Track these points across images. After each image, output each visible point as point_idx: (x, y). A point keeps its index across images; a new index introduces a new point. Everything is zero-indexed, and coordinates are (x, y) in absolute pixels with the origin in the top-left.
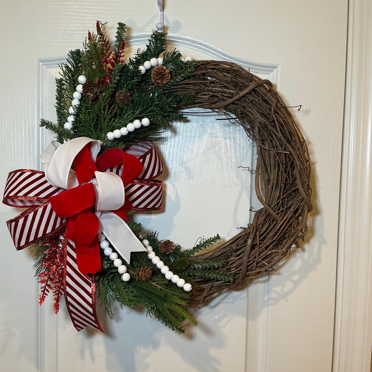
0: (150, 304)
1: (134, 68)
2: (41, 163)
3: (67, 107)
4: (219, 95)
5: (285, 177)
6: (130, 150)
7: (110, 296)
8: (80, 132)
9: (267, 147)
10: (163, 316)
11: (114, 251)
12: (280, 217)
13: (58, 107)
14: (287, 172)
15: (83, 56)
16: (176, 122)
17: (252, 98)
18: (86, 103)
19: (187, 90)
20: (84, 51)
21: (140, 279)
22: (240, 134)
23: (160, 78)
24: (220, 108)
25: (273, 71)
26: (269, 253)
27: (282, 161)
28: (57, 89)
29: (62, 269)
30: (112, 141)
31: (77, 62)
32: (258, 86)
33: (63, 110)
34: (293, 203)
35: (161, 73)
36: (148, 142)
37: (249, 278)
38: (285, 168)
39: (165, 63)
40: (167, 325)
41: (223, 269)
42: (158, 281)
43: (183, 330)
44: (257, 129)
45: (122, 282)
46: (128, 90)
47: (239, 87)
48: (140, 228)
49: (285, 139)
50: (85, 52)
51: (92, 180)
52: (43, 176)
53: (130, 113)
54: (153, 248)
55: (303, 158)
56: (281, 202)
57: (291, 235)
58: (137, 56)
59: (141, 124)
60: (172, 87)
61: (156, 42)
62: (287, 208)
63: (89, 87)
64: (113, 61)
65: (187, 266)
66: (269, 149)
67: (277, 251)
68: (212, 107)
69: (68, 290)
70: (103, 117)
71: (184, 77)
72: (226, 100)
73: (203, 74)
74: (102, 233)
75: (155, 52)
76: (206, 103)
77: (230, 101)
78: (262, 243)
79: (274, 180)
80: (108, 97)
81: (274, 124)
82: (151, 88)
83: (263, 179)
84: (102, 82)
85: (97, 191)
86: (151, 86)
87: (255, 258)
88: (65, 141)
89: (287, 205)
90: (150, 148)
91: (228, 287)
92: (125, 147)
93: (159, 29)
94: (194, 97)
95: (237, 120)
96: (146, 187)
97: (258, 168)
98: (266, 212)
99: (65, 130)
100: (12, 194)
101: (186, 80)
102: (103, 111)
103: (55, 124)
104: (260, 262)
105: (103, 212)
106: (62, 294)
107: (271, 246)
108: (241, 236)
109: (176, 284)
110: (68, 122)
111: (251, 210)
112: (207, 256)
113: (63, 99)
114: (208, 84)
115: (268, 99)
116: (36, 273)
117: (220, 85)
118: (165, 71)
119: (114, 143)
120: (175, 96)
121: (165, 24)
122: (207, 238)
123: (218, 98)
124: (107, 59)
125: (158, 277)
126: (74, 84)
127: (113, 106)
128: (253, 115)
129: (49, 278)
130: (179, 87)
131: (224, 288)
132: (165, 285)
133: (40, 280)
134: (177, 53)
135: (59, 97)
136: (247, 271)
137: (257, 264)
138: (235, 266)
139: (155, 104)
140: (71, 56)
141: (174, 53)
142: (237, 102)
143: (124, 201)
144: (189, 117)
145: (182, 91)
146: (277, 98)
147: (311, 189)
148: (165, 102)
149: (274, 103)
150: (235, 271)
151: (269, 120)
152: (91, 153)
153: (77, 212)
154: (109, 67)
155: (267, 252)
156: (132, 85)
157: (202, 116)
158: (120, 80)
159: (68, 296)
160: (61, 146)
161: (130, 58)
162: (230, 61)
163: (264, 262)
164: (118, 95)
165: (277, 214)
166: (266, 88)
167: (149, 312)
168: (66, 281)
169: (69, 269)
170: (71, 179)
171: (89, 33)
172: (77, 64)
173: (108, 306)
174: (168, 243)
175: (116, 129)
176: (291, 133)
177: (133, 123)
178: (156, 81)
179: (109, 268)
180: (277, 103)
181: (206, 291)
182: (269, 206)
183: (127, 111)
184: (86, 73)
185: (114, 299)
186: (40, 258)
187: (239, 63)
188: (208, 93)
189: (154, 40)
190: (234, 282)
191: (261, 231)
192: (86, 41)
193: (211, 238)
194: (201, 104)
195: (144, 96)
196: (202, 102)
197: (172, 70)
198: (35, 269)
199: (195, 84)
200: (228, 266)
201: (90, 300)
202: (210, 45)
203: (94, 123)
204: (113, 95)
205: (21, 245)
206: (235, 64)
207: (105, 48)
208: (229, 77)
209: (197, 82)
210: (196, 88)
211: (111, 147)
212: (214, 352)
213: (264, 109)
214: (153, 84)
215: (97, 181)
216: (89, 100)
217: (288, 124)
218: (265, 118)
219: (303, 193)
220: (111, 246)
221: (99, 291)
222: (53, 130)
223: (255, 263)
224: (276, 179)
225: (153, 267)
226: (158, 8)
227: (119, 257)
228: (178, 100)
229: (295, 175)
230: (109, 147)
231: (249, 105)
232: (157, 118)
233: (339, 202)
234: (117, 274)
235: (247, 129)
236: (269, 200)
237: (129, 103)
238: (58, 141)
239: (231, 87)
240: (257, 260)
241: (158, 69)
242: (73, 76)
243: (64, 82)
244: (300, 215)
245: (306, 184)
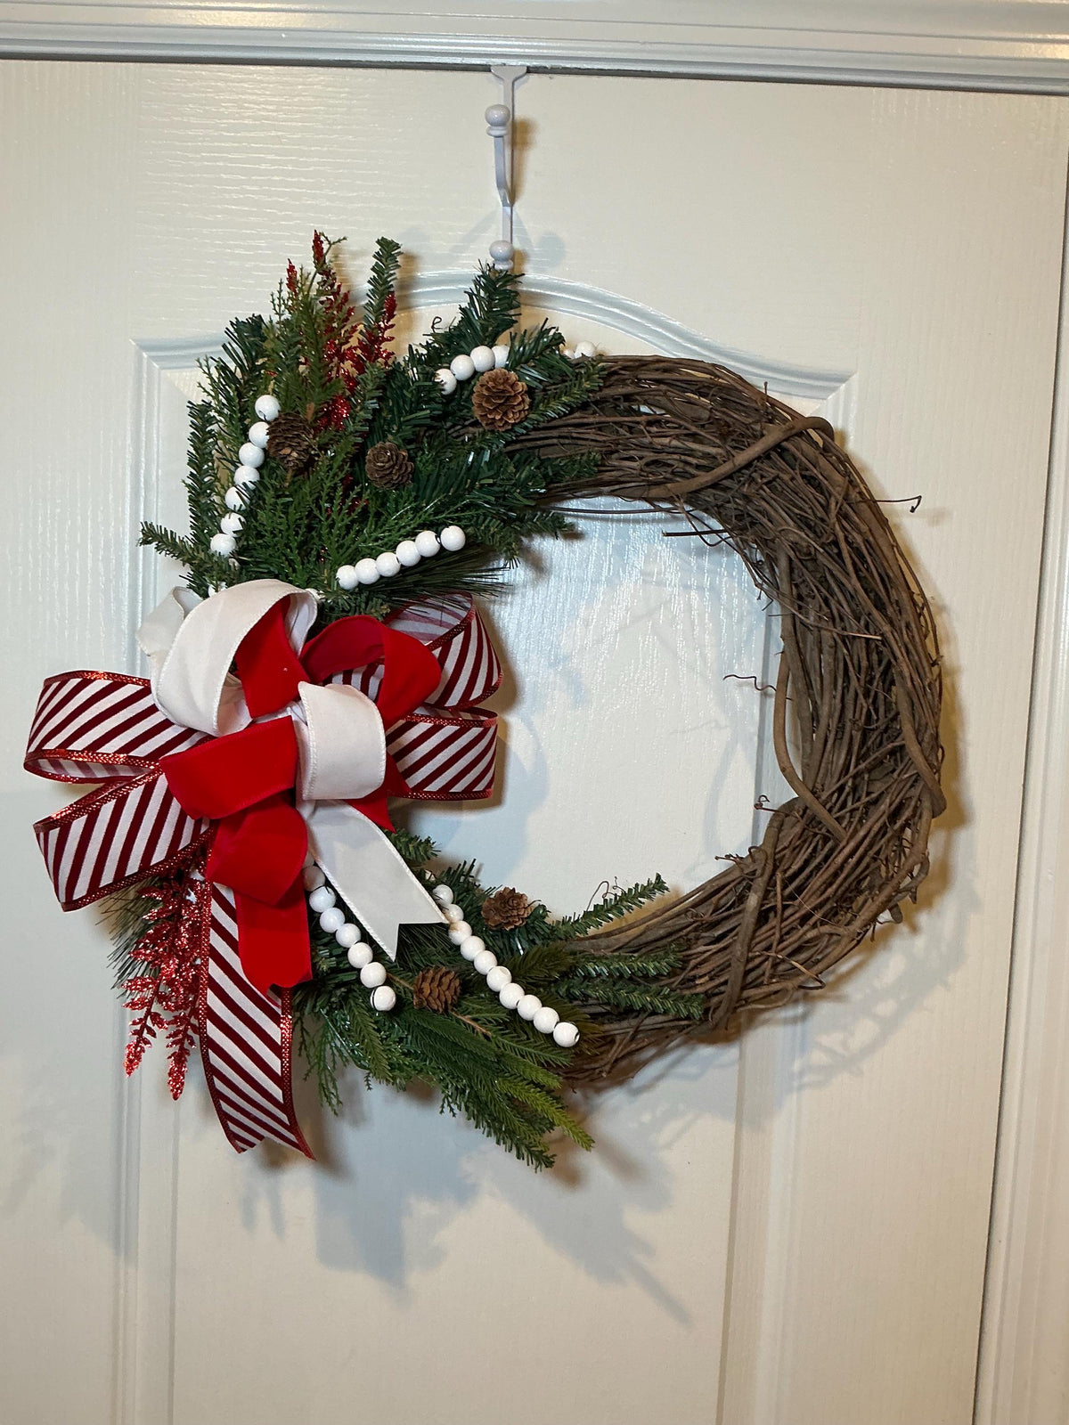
0: (453, 1078)
1: (421, 376)
2: (139, 654)
3: (219, 486)
4: (673, 459)
5: (865, 711)
6: (404, 619)
7: (335, 1051)
8: (257, 564)
9: (811, 620)
10: (489, 1115)
11: (350, 918)
12: (845, 828)
13: (194, 488)
14: (872, 694)
15: (272, 336)
16: (542, 536)
17: (773, 471)
18: (277, 476)
19: (580, 442)
20: (275, 322)
21: (425, 1004)
22: (730, 575)
23: (498, 407)
24: (677, 499)
25: (834, 389)
26: (810, 935)
27: (856, 662)
28: (192, 433)
29: (196, 967)
30: (352, 594)
31: (254, 354)
32: (792, 436)
33: (210, 495)
34: (886, 789)
35: (503, 391)
36: (458, 597)
37: (749, 1007)
38: (866, 682)
39: (516, 361)
40: (502, 1142)
41: (672, 980)
42: (479, 1011)
43: (547, 1157)
44: (783, 563)
45: (372, 1010)
46: (403, 440)
47: (735, 437)
48: (429, 853)
49: (869, 598)
50: (278, 326)
51: (289, 709)
52: (146, 691)
53: (407, 511)
54: (464, 910)
55: (922, 655)
56: (850, 784)
57: (878, 882)
58: (430, 339)
59: (440, 543)
60: (532, 433)
61: (491, 299)
62: (868, 801)
63: (288, 430)
64: (359, 352)
65: (564, 969)
66: (820, 625)
67: (833, 931)
68: (650, 496)
69: (213, 1031)
70: (327, 519)
71: (568, 406)
72: (693, 476)
73: (628, 398)
74: (316, 864)
75: (484, 329)
76: (633, 484)
77: (705, 478)
78: (788, 906)
79: (830, 716)
80: (344, 460)
81: (836, 551)
82: (471, 436)
83: (797, 713)
84: (327, 417)
85: (303, 743)
86: (471, 429)
87: (768, 948)
88: (211, 591)
89: (868, 794)
90: (464, 614)
91: (685, 1031)
92: (389, 610)
93: (498, 259)
94: (596, 466)
95: (726, 535)
96: (449, 730)
97: (783, 681)
98: (804, 812)
99: (213, 555)
100: (52, 745)
101: (577, 415)
102: (326, 502)
103: (185, 539)
104: (783, 961)
105: (320, 804)
106: (192, 1043)
107: (818, 916)
108: (729, 883)
109: (532, 1022)
110: (221, 532)
111: (758, 806)
112: (623, 938)
113: (210, 464)
114: (642, 427)
115: (821, 477)
116: (119, 978)
117: (678, 431)
118: (513, 385)
119: (356, 599)
120: (542, 462)
121: (517, 245)
122: (627, 883)
123: (670, 470)
124: (343, 347)
125: (480, 998)
126: (241, 420)
127: (357, 489)
128: (771, 522)
129: (156, 993)
130: (555, 433)
131: (673, 1035)
132: (499, 1024)
133: (129, 1001)
134: (551, 333)
135: (196, 459)
136: (743, 988)
137: (775, 966)
138: (709, 972)
139: (482, 485)
140: (236, 334)
141: (543, 332)
142: (727, 483)
143: (383, 774)
144: (582, 525)
145: (562, 445)
146: (847, 474)
147: (942, 748)
148: (511, 479)
149: (838, 489)
150: (709, 986)
151: (823, 540)
152: (289, 624)
153: (244, 805)
154: (348, 372)
155: (805, 934)
156: (415, 426)
157: (619, 521)
158: (381, 409)
159: (210, 1051)
160: (200, 607)
161: (410, 347)
162: (709, 357)
163: (794, 963)
164: (374, 455)
165: (837, 819)
166: (816, 443)
167: (450, 1100)
168: (206, 1004)
169: (215, 971)
170: (227, 702)
171: (291, 269)
172: (252, 360)
173: (329, 1078)
174: (510, 899)
175: (363, 557)
176: (886, 579)
177: (414, 540)
178: (486, 415)
179: (334, 971)
180: (848, 487)
181: (620, 1045)
182: (814, 793)
183: (397, 504)
184: (279, 387)
185: (347, 1060)
186: (130, 932)
187: (733, 363)
188: (640, 454)
189: (482, 293)
190: (704, 1020)
191: (790, 867)
192: (280, 292)
193: (637, 885)
194: (617, 487)
195: (450, 458)
196: (622, 479)
197: (535, 384)
198: (115, 963)
199: (601, 427)
200: (686, 971)
201: (275, 1063)
202: (651, 310)
203: (299, 538)
204: (358, 457)
205: (76, 897)
206: (724, 368)
207: (335, 312)
208: (703, 407)
209: (608, 419)
210: (604, 438)
211: (348, 612)
212: (636, 1219)
213: (807, 503)
214: (476, 424)
215: (303, 711)
216: (285, 469)
217: (879, 552)
218: (808, 532)
219: (919, 760)
220: (340, 904)
221: (303, 1036)
222: (178, 557)
223: (768, 964)
224: (837, 715)
225: (464, 968)
226: (496, 196)
227: (365, 937)
228: (551, 474)
229: (896, 704)
230: (343, 611)
231: (761, 492)
232: (487, 527)
233: (1024, 785)
234: (355, 987)
235: (752, 564)
236: (813, 776)
237: (404, 480)
238: (190, 587)
239: (711, 437)
240: (773, 954)
241: (494, 380)
242: (240, 396)
243: (213, 413)
244: (907, 824)
245: (929, 732)
